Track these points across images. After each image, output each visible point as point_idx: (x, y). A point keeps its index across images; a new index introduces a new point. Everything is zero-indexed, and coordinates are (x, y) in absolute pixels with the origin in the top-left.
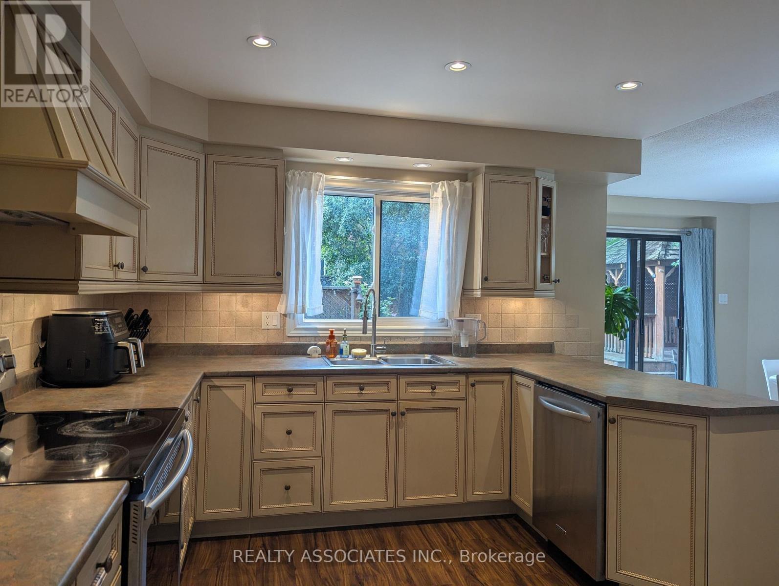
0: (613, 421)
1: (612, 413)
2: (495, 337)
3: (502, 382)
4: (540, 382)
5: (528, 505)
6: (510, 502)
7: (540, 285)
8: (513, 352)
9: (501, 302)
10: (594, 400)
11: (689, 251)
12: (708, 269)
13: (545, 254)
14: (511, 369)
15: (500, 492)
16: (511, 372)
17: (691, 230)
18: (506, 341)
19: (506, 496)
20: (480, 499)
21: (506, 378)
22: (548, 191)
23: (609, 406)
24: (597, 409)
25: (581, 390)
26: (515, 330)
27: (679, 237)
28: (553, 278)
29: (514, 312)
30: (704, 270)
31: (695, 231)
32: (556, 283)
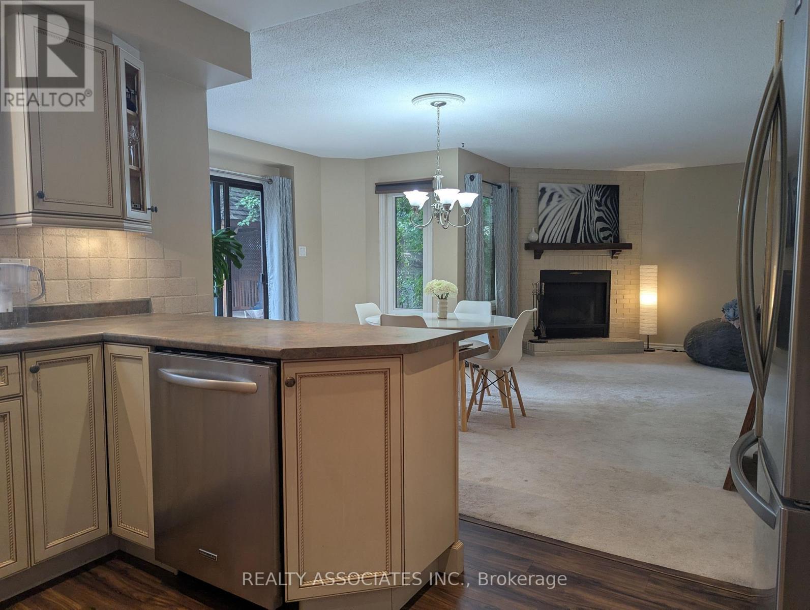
0: (292, 383)
1: (288, 372)
2: (57, 296)
3: (87, 358)
4: (158, 347)
5: (145, 533)
6: (112, 537)
7: (131, 213)
8: (90, 316)
9: (64, 240)
10: (258, 358)
11: (270, 201)
12: (289, 220)
13: (134, 168)
14: (102, 335)
15: (93, 528)
16: (102, 341)
17: (272, 178)
18: (78, 299)
19: (104, 530)
20: (59, 551)
21: (95, 351)
22: (132, 75)
23: (284, 363)
24: (265, 370)
25: (236, 348)
26: (91, 283)
27: (261, 185)
28: (148, 205)
29: (87, 256)
30: (285, 221)
31: (276, 179)
32: (152, 211)
